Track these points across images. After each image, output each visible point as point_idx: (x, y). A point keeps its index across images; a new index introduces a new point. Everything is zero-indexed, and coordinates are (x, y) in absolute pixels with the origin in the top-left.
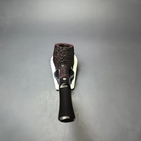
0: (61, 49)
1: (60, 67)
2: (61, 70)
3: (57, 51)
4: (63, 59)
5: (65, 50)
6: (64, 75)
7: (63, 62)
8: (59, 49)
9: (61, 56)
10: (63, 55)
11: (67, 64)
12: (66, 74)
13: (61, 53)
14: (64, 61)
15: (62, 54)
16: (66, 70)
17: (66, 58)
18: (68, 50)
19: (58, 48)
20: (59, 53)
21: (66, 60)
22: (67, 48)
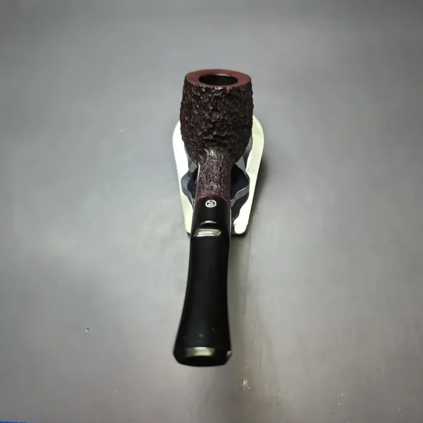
0: (204, 93)
1: (201, 157)
2: (204, 168)
3: (193, 100)
4: (213, 129)
5: (217, 98)
6: (212, 187)
7: (212, 141)
8: (199, 94)
9: (205, 119)
10: (210, 115)
11: (225, 145)
12: (218, 182)
13: (204, 108)
14: (215, 136)
15: (208, 110)
16: (221, 169)
17: (222, 126)
18: (229, 96)
19: (196, 90)
20: (197, 108)
21: (223, 131)
22: (224, 89)
